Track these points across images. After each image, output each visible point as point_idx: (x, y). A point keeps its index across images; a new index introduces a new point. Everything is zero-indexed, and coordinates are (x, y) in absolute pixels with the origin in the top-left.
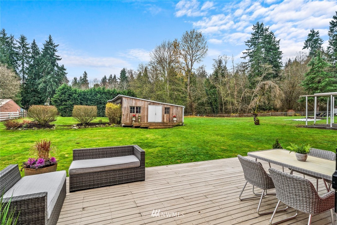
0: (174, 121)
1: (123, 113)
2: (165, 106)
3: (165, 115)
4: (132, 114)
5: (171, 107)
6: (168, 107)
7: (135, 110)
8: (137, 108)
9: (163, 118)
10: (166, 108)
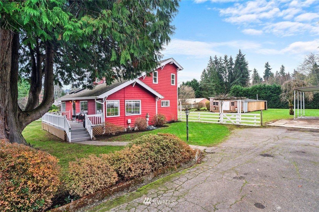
0: (236, 110)
1: (210, 105)
2: (232, 101)
3: (232, 107)
4: (214, 106)
5: (235, 102)
6: (233, 102)
7: (216, 104)
8: (216, 103)
9: (230, 108)
10: (232, 103)
